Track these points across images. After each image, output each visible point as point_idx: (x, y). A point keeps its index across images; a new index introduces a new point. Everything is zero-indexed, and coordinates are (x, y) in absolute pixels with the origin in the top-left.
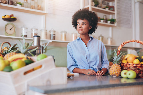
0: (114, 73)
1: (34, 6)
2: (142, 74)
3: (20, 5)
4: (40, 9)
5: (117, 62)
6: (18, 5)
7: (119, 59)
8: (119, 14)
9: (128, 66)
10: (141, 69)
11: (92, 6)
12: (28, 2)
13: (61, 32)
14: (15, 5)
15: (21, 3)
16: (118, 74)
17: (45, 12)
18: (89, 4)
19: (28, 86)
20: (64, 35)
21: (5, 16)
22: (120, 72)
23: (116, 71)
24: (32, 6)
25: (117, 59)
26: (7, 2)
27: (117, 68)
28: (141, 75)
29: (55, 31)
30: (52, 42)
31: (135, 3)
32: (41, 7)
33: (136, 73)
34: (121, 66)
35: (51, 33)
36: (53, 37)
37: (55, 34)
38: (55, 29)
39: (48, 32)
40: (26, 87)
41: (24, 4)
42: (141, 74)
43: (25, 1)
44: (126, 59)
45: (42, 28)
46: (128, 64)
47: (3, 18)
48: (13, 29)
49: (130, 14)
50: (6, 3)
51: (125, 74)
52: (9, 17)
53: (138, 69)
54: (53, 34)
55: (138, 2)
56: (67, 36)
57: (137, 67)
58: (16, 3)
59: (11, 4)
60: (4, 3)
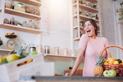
0: (97, 73)
1: (32, 26)
2: (122, 73)
3: (20, 25)
4: (36, 28)
5: (100, 64)
6: (18, 25)
7: (101, 61)
8: (103, 33)
9: (109, 66)
10: (120, 69)
11: (80, 26)
12: (27, 22)
13: (55, 48)
14: (16, 25)
15: (21, 24)
16: (101, 74)
17: (41, 31)
18: (77, 25)
19: (20, 75)
20: (57, 50)
21: (7, 34)
22: (102, 72)
23: (99, 71)
24: (30, 26)
25: (99, 61)
26: (10, 22)
27: (99, 69)
28: (121, 75)
29: (49, 47)
30: (46, 55)
31: (117, 24)
32: (37, 26)
33: (117, 73)
34: (103, 67)
35: (46, 48)
36: (47, 52)
37: (49, 49)
38: (49, 45)
39: (43, 47)
40: (18, 76)
41: (23, 24)
42: (120, 73)
43: (25, 22)
44: (108, 62)
45: (38, 44)
46: (109, 65)
47: (6, 35)
48: (14, 44)
49: (114, 33)
50: (8, 23)
51: (107, 73)
52: (11, 34)
53: (118, 69)
54: (47, 49)
55: (119, 23)
56: (59, 51)
57: (117, 68)
58: (17, 23)
59: (13, 24)
60: (7, 23)
